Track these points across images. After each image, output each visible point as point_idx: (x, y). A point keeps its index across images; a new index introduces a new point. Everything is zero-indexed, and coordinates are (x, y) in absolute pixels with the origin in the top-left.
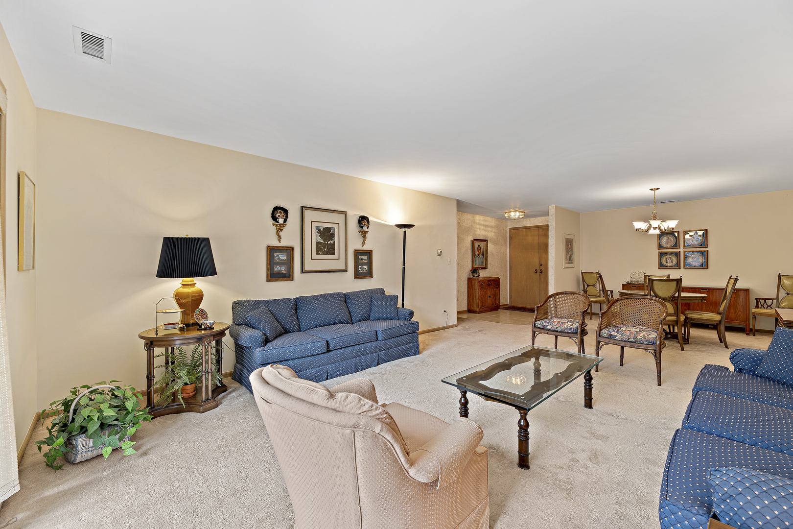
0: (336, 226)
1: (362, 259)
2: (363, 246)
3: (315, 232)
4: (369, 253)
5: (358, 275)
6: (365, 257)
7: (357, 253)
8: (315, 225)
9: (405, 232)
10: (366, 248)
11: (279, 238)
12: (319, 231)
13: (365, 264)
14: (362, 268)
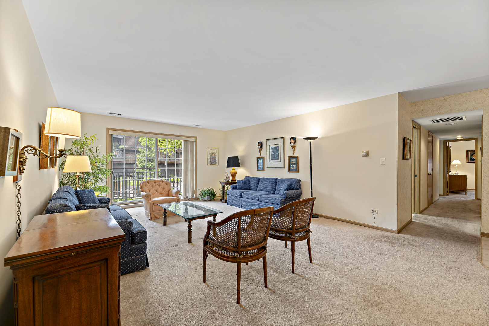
0: (279, 145)
1: (292, 162)
2: (294, 154)
3: (271, 149)
4: (297, 158)
5: (290, 170)
6: (294, 160)
7: (290, 158)
8: (271, 146)
9: (310, 143)
10: (295, 155)
11: (261, 154)
12: (272, 149)
13: (294, 164)
14: (293, 167)
